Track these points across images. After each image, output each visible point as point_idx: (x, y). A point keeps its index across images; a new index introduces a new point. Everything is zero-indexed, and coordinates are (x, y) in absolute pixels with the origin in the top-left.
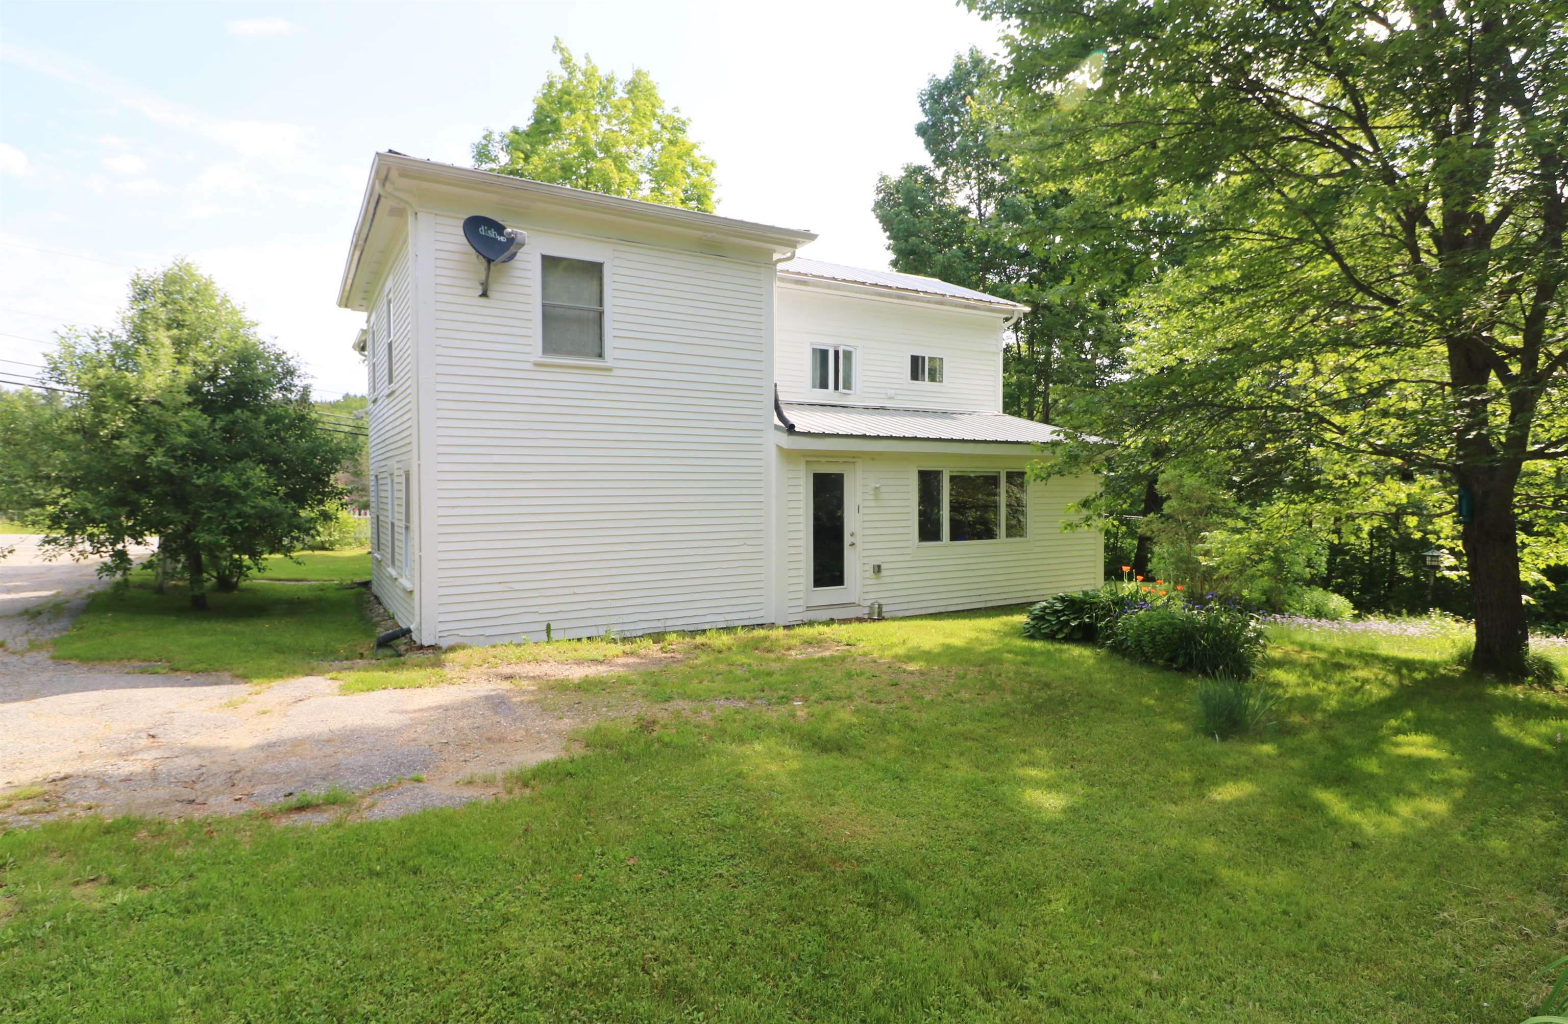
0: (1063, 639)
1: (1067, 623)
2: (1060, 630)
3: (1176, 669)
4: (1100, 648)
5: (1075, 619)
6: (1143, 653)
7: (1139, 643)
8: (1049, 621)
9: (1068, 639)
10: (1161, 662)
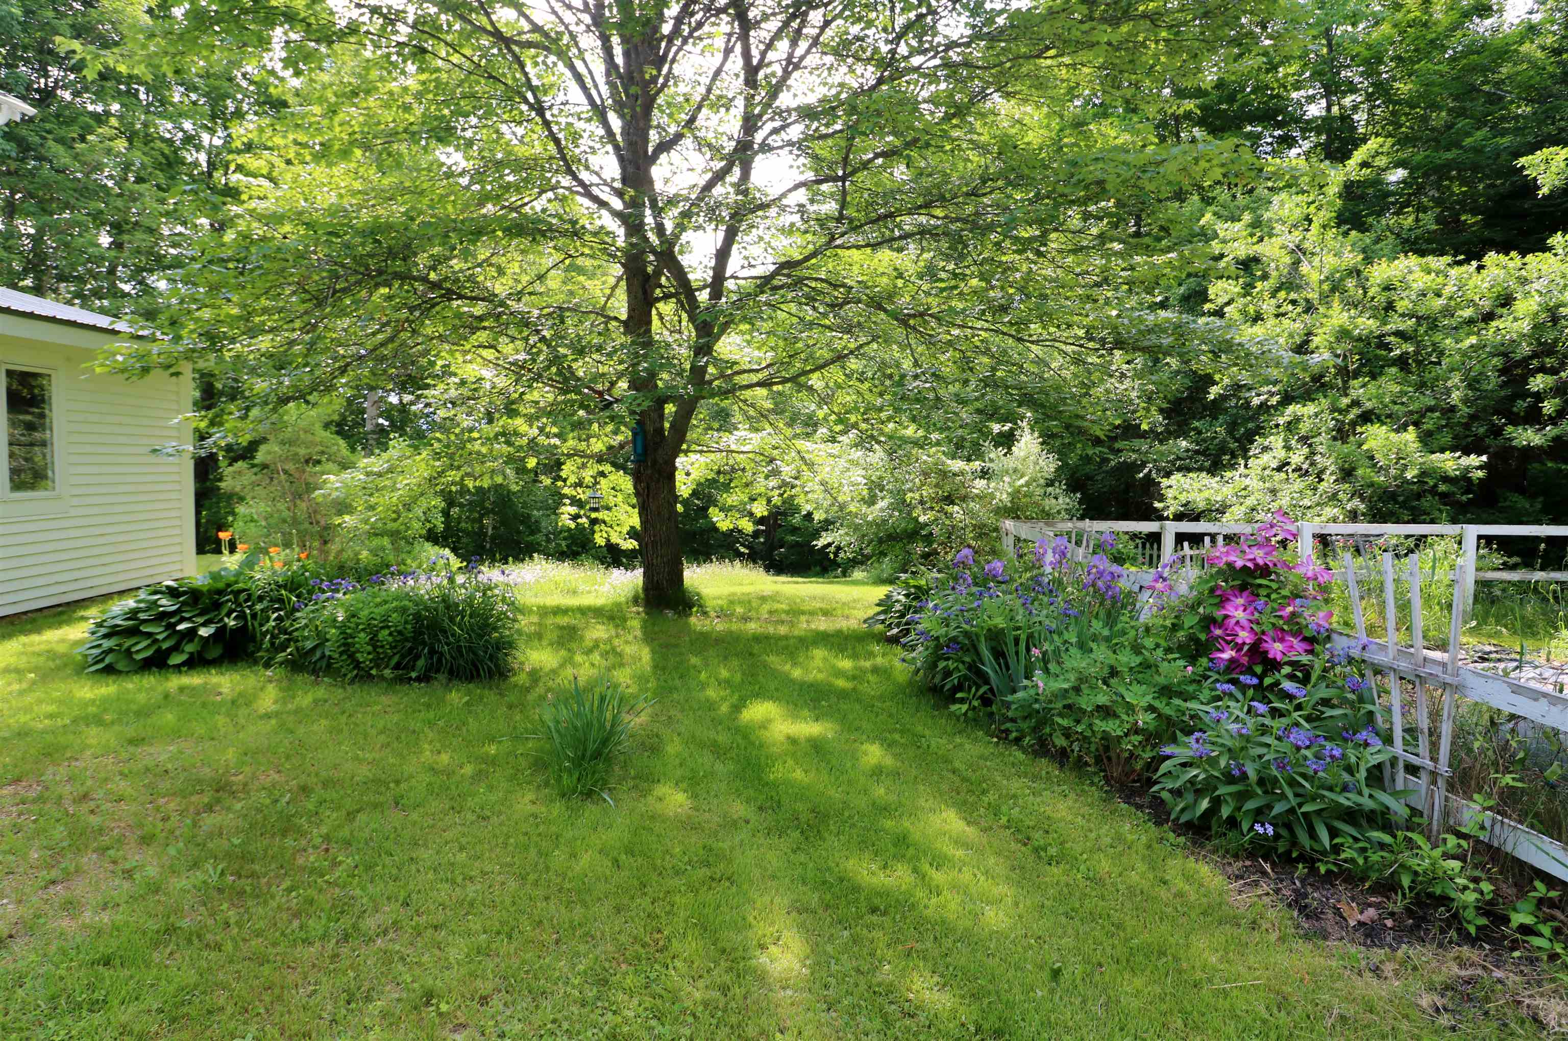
0: (183, 664)
1: (191, 633)
2: (176, 648)
3: (419, 679)
4: (267, 666)
5: (204, 625)
6: (357, 665)
7: (347, 649)
8: (149, 635)
9: (195, 663)
10: (387, 672)
